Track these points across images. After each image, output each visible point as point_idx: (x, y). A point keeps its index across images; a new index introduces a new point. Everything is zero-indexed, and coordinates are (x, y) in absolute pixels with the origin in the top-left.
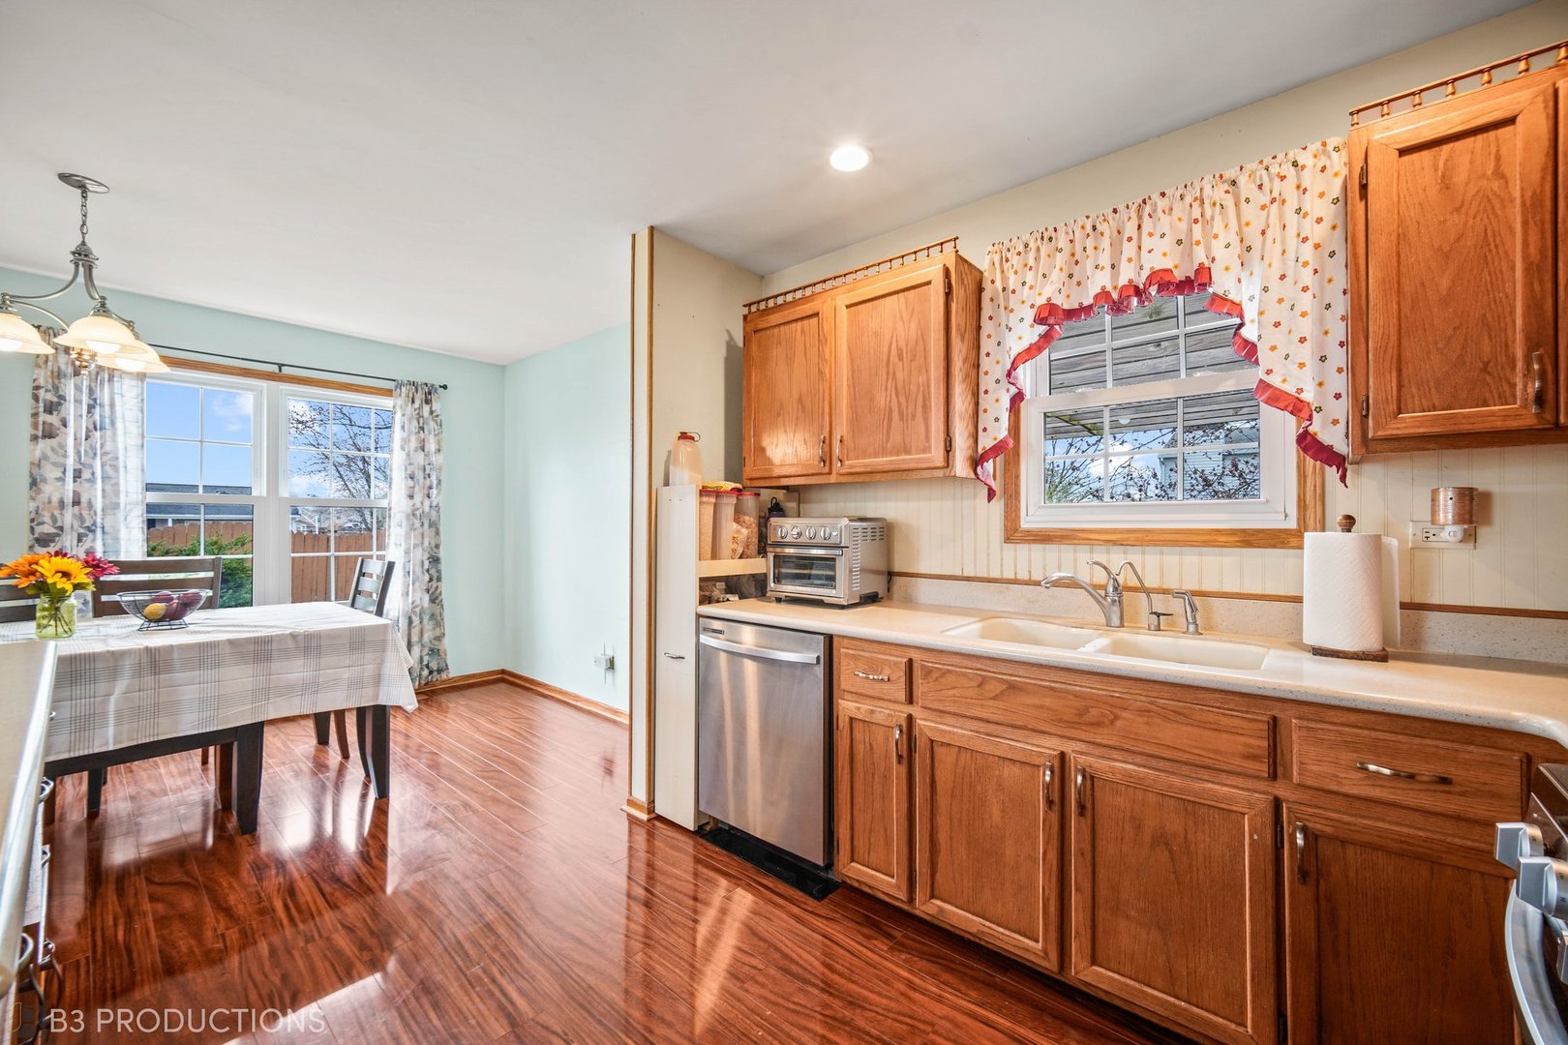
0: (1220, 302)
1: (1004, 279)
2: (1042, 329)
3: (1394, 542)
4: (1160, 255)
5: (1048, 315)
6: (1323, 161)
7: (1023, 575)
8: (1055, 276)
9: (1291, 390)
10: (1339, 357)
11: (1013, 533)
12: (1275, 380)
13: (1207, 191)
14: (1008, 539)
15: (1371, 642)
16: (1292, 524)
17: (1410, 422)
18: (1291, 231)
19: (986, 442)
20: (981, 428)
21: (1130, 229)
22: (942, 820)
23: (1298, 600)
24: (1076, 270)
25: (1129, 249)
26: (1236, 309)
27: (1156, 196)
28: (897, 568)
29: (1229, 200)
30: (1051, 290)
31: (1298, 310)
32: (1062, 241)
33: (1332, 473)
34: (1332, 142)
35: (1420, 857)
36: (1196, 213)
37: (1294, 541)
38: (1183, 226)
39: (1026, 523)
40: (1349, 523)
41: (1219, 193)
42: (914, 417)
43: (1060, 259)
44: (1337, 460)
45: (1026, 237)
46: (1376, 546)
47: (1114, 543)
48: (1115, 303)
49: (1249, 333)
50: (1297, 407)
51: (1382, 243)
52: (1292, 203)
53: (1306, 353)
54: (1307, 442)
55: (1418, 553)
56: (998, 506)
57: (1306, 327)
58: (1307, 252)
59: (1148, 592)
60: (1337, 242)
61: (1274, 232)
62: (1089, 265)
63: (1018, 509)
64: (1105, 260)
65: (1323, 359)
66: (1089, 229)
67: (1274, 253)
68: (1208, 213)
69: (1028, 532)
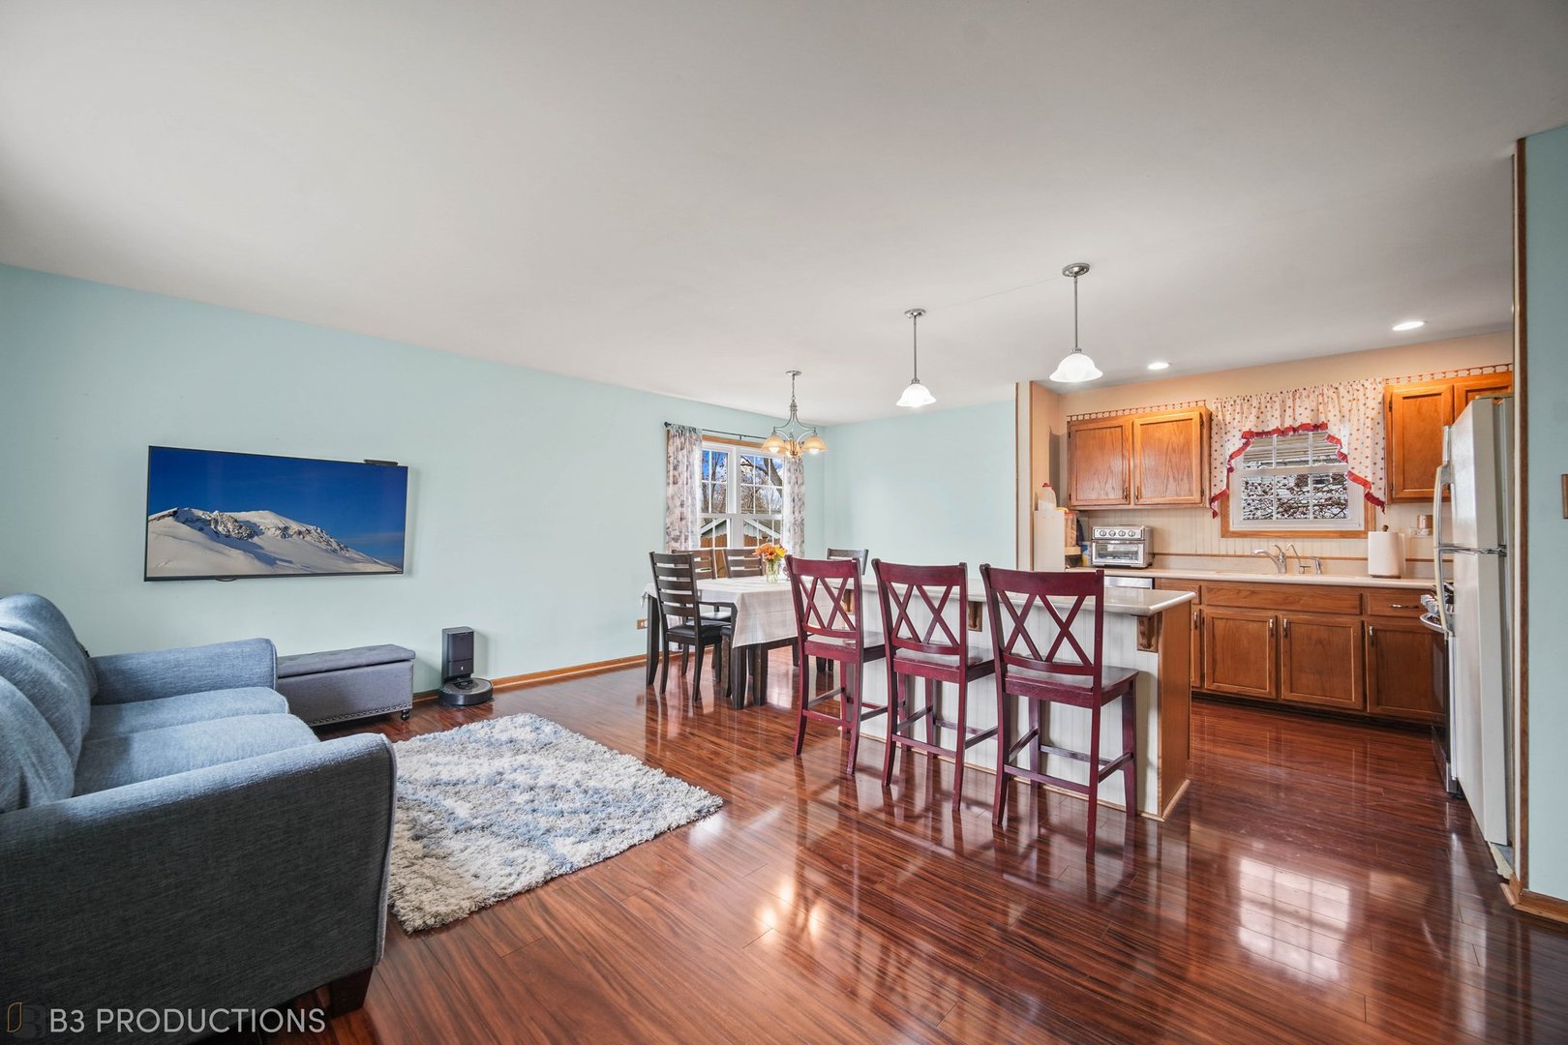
0: (1331, 438)
1: (1224, 416)
2: (1244, 441)
3: (1403, 535)
4: (1305, 418)
5: (1248, 436)
6: (1374, 386)
7: (1231, 553)
8: (1252, 418)
9: (1363, 477)
10: (1381, 464)
11: (1226, 533)
12: (1355, 472)
13: (1325, 391)
14: (1223, 536)
15: (1395, 572)
16: (1362, 529)
17: (1408, 492)
18: (1362, 412)
19: (1216, 491)
20: (1212, 484)
21: (1289, 403)
22: (1218, 650)
23: (1366, 559)
24: (1261, 416)
25: (1289, 412)
26: (1338, 441)
27: (1301, 389)
28: (1156, 551)
29: (1335, 396)
30: (1250, 425)
31: (1365, 445)
32: (1255, 403)
33: (1379, 508)
34: (1378, 381)
35: (1410, 632)
36: (1321, 400)
37: (1363, 536)
38: (1315, 404)
39: (1233, 528)
40: (1386, 528)
41: (1331, 393)
42: (1182, 480)
43: (1254, 411)
44: (1381, 503)
45: (1235, 398)
46: (1396, 537)
47: (1280, 537)
48: (1282, 432)
49: (1345, 450)
50: (1365, 483)
51: (1397, 429)
52: (1362, 401)
53: (1368, 462)
54: (1369, 497)
55: (1413, 540)
56: (1218, 519)
57: (1368, 452)
58: (1369, 422)
59: (1298, 558)
60: (1380, 419)
61: (1354, 412)
62: (1269, 414)
63: (1228, 522)
64: (1277, 414)
65: (1375, 464)
66: (1268, 399)
67: (1354, 419)
68: (1326, 401)
69: (1234, 533)
